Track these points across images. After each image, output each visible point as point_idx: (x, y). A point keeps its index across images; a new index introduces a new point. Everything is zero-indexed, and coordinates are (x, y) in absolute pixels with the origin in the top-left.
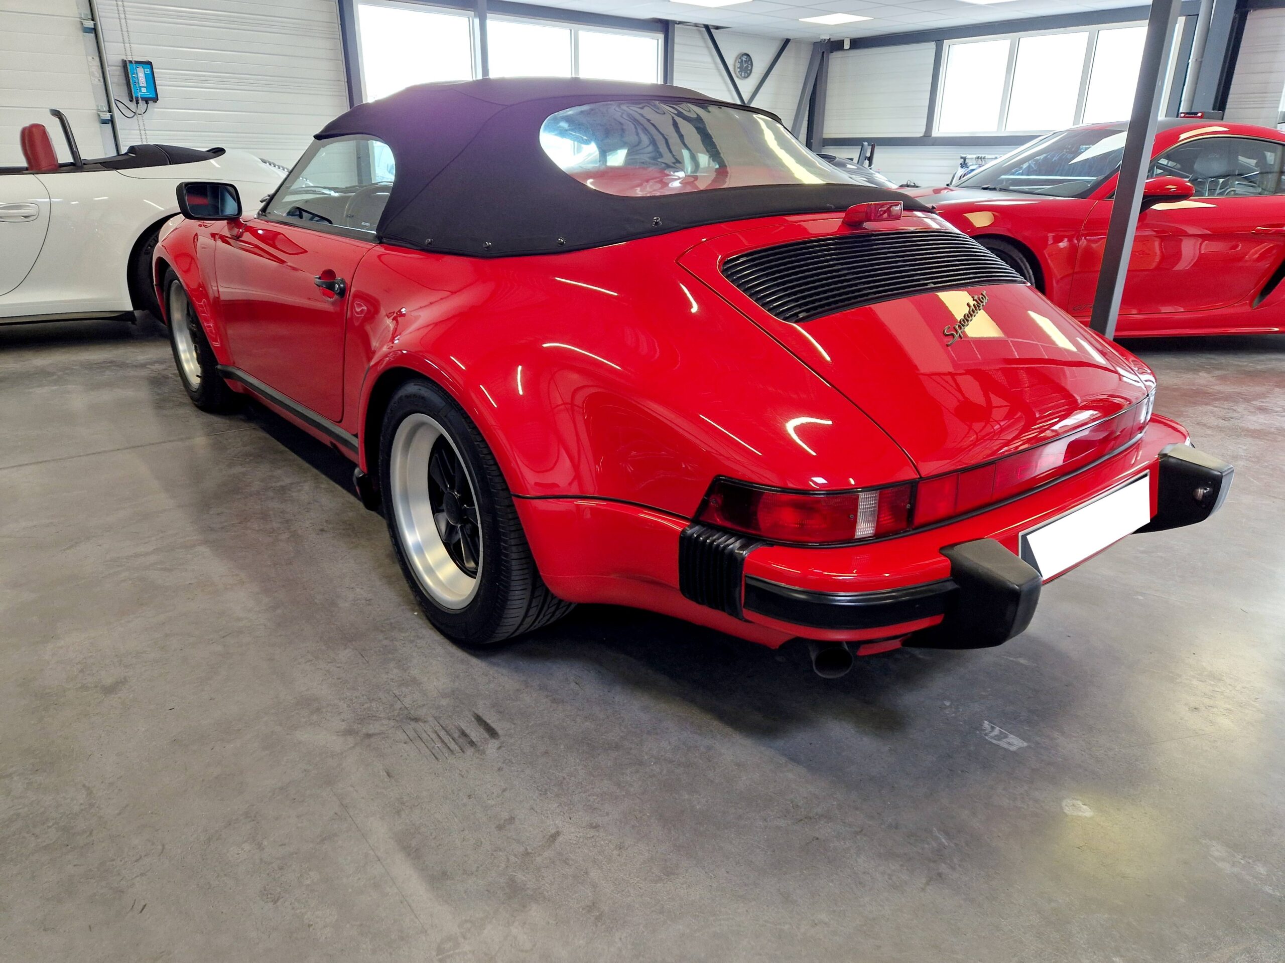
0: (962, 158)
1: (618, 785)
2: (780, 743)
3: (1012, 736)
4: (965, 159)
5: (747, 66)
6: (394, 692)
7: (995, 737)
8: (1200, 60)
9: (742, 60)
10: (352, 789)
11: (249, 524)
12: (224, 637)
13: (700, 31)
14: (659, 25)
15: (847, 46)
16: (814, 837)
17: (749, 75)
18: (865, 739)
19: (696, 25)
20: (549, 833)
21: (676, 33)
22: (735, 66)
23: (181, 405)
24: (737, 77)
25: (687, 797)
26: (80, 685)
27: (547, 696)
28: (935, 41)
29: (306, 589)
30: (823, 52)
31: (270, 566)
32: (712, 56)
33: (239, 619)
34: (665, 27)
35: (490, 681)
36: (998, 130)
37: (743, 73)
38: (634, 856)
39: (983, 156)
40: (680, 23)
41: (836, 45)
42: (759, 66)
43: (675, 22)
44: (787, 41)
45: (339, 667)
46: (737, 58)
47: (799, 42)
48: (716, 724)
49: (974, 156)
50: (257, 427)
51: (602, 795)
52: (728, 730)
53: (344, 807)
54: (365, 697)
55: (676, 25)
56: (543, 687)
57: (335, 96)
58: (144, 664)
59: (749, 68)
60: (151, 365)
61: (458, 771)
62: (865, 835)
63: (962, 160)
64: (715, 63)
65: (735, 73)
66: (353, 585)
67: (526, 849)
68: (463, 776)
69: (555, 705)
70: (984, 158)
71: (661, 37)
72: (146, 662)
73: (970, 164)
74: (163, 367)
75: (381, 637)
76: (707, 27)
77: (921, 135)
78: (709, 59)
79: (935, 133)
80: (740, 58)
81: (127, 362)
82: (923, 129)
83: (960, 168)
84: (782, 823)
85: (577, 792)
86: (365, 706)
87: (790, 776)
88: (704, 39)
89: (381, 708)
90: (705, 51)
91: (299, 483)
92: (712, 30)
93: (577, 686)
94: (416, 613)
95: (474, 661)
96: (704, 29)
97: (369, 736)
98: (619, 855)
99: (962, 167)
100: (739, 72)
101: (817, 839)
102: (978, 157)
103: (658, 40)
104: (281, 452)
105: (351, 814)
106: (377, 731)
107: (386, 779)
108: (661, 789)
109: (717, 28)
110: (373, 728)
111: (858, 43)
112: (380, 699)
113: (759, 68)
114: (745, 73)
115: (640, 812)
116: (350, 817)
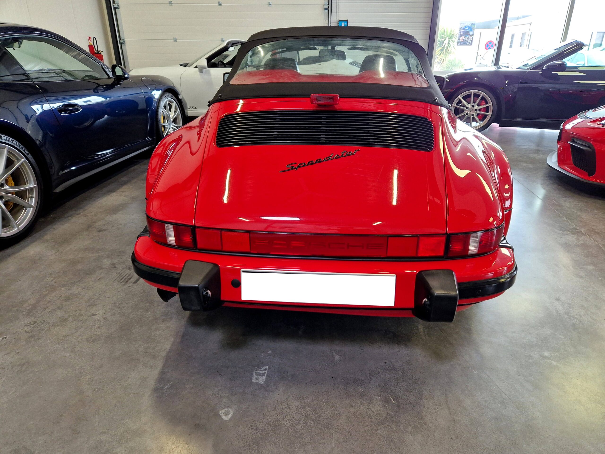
3: (265, 377)
7: (258, 373)
57: (424, 30)
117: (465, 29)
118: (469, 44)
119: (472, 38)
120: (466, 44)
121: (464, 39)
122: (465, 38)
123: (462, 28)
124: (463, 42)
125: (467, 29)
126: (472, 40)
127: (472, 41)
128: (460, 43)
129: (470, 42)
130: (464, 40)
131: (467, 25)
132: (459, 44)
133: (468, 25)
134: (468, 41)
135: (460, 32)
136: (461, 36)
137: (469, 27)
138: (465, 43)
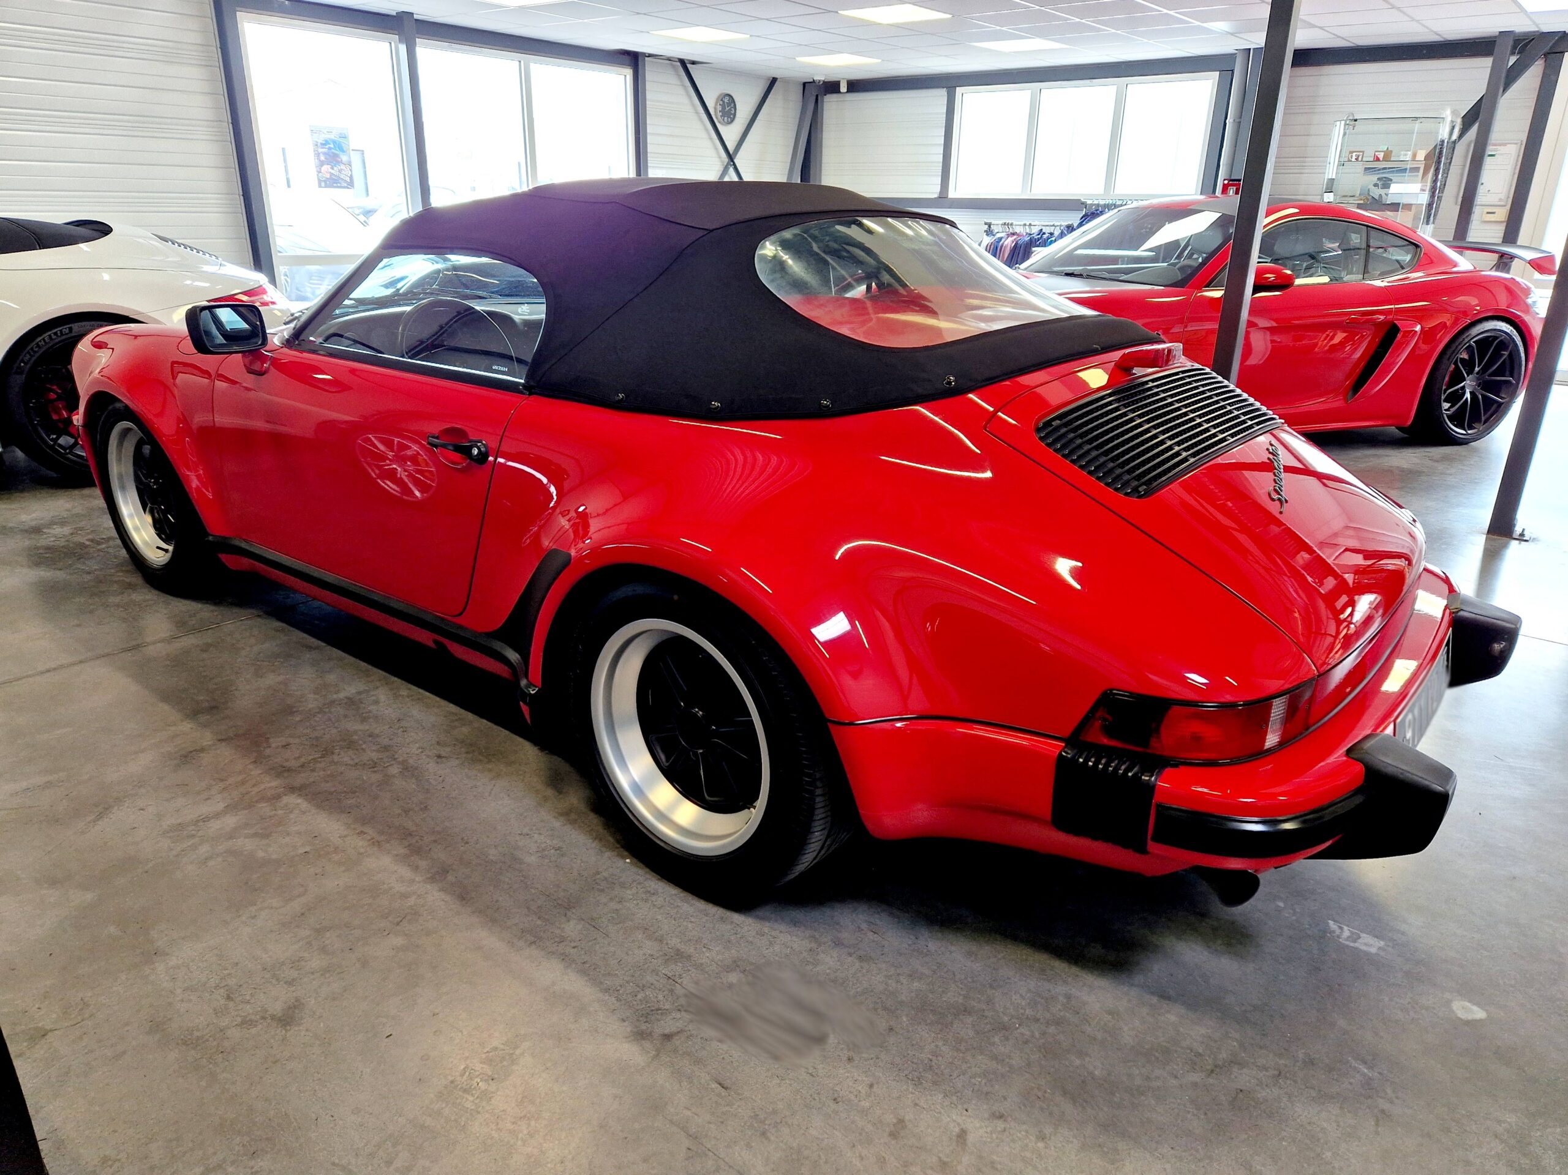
0: (986, 224)
1: (994, 1058)
2: (1139, 978)
3: (1365, 935)
4: (989, 225)
5: (730, 110)
6: (663, 972)
7: (1348, 939)
8: (1238, 120)
9: (724, 102)
10: (689, 1113)
11: (336, 758)
12: (398, 924)
13: (674, 67)
14: (626, 58)
15: (843, 88)
16: (1237, 1089)
17: (732, 121)
18: (1223, 960)
19: (669, 59)
20: (954, 1133)
21: (646, 68)
22: (715, 109)
23: (131, 586)
24: (719, 122)
25: (1078, 1062)
26: (239, 1019)
27: (850, 955)
28: (947, 88)
29: (467, 843)
30: (817, 96)
31: (399, 815)
32: (690, 97)
33: (405, 896)
34: (633, 59)
35: (771, 943)
36: (1022, 191)
37: (726, 118)
38: (1063, 1146)
39: (1010, 222)
40: (650, 56)
41: (832, 87)
42: (744, 110)
43: (645, 55)
44: (774, 81)
45: (574, 947)
46: (717, 99)
47: (787, 81)
48: (1059, 965)
49: (1001, 222)
50: (262, 613)
51: (984, 1075)
52: (1074, 970)
53: (693, 1137)
54: (631, 984)
55: (646, 58)
56: (838, 943)
57: (217, 141)
58: (312, 977)
59: (733, 112)
60: (48, 528)
61: (803, 1070)
62: (1287, 1078)
63: (987, 226)
64: (693, 105)
65: (717, 118)
66: (526, 830)
67: (940, 1158)
68: (812, 1076)
69: (865, 965)
70: (1012, 224)
71: (628, 72)
72: (312, 973)
73: (996, 231)
74: (66, 530)
75: (603, 899)
76: (682, 62)
77: (936, 196)
78: (686, 101)
79: (952, 194)
80: (722, 100)
81: (11, 525)
82: (938, 189)
83: (985, 236)
84: (1195, 1077)
85: (955, 1075)
86: (639, 996)
87: (1172, 1018)
88: (679, 76)
89: (660, 997)
90: (681, 91)
91: (368, 691)
92: (688, 66)
93: (876, 935)
94: (628, 860)
95: (737, 917)
96: (679, 64)
97: (668, 1037)
98: (1046, 1148)
99: (987, 235)
100: (721, 116)
101: (1241, 1091)
102: (1005, 224)
103: (625, 76)
104: (317, 648)
105: (709, 1146)
106: (674, 1030)
107: (724, 1092)
108: (1044, 1056)
109: (694, 63)
110: (668, 1025)
111: (856, 86)
112: (652, 984)
113: (744, 112)
114: (728, 117)
115: (1039, 1089)
116: (709, 1150)
117: (327, 147)
118: (346, 185)
119: (351, 170)
120: (339, 185)
121: (332, 171)
122: (332, 169)
123: (319, 144)
124: (331, 178)
125: (332, 146)
126: (351, 175)
127: (351, 177)
128: (325, 181)
129: (348, 179)
130: (332, 174)
131: (327, 136)
132: (323, 184)
133: (332, 137)
134: (342, 176)
135: (318, 155)
136: (322, 164)
137: (334, 142)
138: (337, 183)
